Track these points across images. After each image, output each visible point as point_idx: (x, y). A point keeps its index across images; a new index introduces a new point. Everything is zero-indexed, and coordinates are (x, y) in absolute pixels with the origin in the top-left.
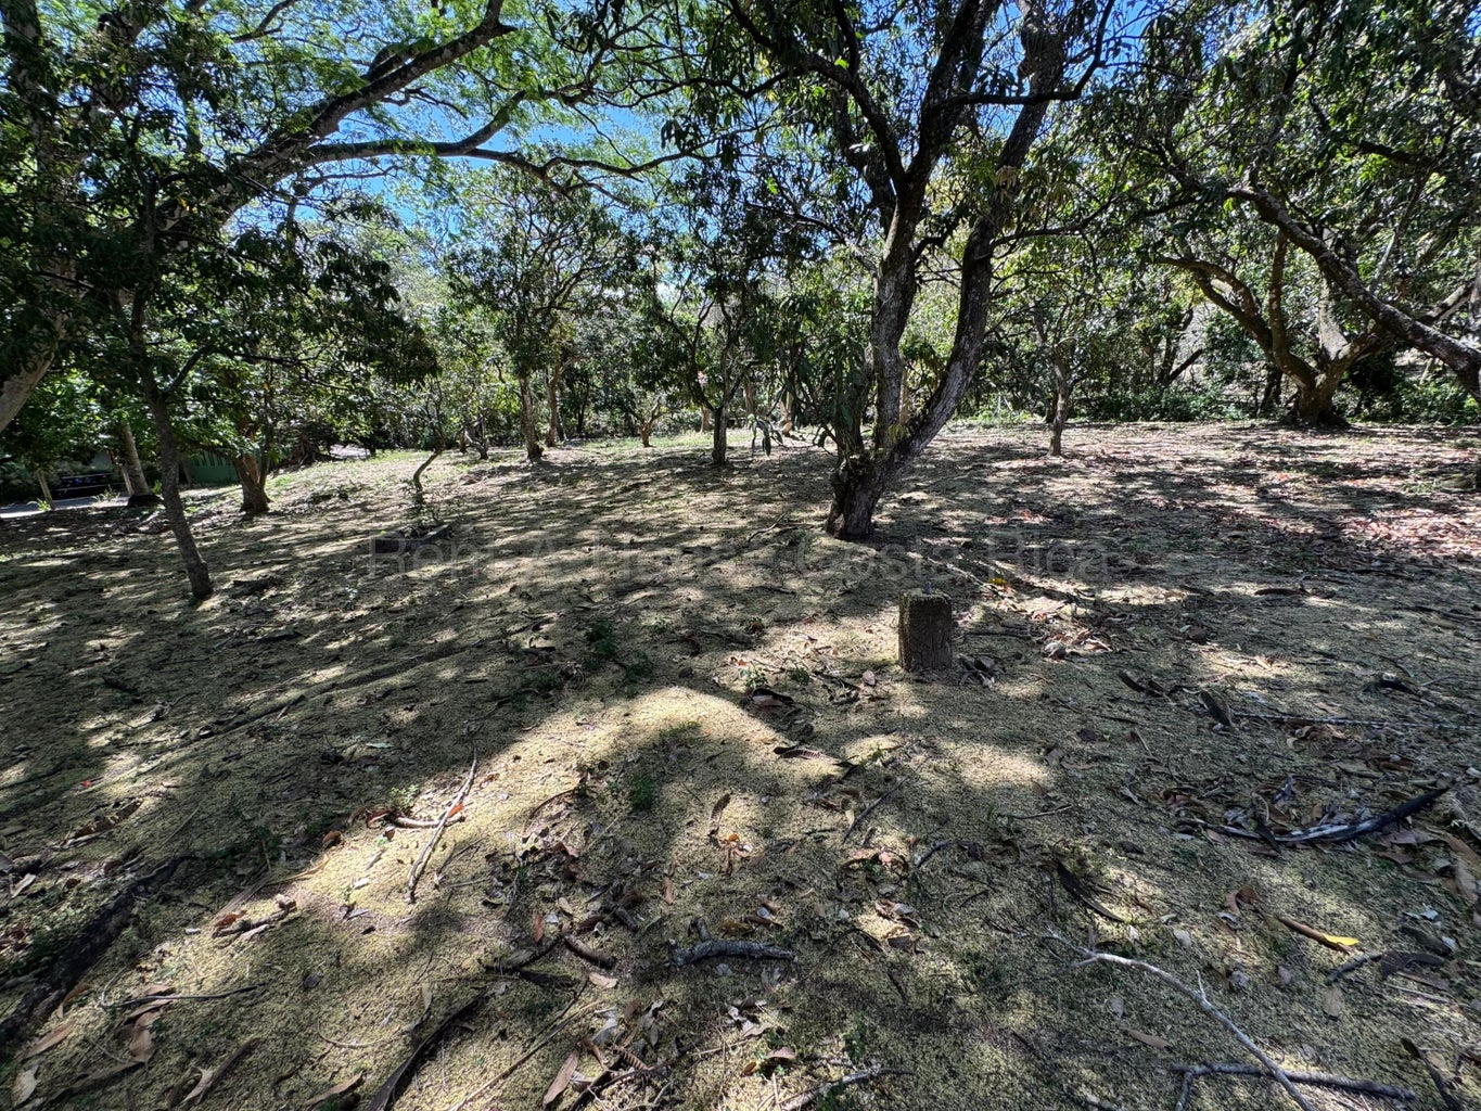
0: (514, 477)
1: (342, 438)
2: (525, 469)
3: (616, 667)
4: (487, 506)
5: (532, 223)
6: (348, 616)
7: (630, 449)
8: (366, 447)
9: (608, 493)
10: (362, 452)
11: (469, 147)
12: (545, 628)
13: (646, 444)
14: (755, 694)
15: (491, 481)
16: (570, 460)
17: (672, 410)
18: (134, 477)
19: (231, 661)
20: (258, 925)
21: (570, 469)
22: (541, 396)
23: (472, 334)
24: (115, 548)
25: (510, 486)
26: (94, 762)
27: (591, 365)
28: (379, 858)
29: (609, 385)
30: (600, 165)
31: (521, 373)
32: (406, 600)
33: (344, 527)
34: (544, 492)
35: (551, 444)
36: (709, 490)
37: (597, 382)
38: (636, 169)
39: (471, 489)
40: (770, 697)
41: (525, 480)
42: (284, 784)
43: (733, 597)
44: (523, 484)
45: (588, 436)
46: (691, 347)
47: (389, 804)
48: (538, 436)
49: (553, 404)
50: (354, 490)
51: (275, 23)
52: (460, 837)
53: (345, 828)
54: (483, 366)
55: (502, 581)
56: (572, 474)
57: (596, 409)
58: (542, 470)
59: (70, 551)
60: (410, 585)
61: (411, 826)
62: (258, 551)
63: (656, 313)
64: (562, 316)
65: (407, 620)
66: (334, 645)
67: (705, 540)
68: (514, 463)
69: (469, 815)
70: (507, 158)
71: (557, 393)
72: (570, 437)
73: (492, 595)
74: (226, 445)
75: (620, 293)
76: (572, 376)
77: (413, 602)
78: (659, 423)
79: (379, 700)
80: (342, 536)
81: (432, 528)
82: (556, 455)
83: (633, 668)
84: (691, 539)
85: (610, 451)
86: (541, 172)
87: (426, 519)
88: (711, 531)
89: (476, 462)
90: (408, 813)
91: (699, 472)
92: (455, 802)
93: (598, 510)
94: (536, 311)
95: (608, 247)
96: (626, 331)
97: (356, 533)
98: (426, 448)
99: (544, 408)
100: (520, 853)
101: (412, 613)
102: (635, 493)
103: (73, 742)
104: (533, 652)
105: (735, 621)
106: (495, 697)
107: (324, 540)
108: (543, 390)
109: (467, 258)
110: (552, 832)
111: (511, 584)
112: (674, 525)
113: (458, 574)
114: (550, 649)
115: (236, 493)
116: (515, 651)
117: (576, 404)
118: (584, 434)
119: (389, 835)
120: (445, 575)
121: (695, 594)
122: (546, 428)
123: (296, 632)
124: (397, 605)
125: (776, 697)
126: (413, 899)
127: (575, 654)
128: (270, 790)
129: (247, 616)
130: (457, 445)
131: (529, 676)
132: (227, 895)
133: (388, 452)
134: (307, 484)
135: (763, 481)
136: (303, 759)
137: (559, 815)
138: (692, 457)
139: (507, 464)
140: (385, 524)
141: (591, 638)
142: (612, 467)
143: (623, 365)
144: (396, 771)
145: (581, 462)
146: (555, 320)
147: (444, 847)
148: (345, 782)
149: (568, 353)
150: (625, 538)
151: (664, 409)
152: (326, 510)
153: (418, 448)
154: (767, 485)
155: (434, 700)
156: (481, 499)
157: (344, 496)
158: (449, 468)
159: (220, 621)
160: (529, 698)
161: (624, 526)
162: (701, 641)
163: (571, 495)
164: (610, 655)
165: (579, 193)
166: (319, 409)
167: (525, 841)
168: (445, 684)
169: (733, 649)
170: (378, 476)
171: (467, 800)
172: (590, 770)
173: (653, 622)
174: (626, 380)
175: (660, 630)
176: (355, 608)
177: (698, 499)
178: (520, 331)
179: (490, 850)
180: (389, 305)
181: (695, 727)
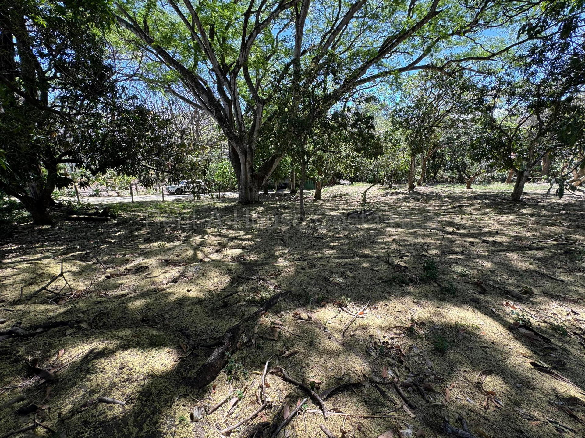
0: (401, 196)
1: (344, 178)
2: (406, 194)
3: (436, 285)
4: (388, 206)
5: (431, 92)
6: (337, 235)
7: (460, 189)
8: (350, 181)
9: (444, 208)
10: (349, 182)
11: (411, 67)
12: (405, 258)
13: (469, 187)
14: (521, 326)
15: (392, 197)
16: (427, 191)
17: (488, 172)
18: (293, 185)
19: (306, 242)
20: (303, 319)
21: (426, 195)
22: (419, 164)
23: (396, 140)
24: (286, 204)
25: (399, 199)
26: (275, 258)
27: (446, 150)
28: (335, 317)
29: (453, 159)
30: (473, 58)
31: (413, 154)
32: (355, 235)
33: (340, 207)
34: (413, 204)
35: (419, 184)
36: (505, 214)
37: (448, 158)
38: (494, 55)
39: (383, 199)
40: (532, 333)
41: (405, 198)
42: (314, 281)
43: (513, 272)
44: (404, 199)
45: (437, 182)
46: (510, 140)
47: (341, 301)
48: (415, 180)
49: (423, 168)
50: (344, 195)
51: (354, 43)
52: (361, 323)
53: (327, 302)
54: (398, 152)
55: (389, 236)
56: (427, 198)
57: (444, 171)
58: (413, 194)
59: (278, 203)
60: (357, 230)
61: (346, 312)
62: (316, 210)
63: (491, 124)
64: (436, 129)
65: (355, 242)
66: (332, 244)
67: (498, 239)
68: (402, 191)
69: (365, 317)
70: (426, 67)
71: (427, 163)
72: (428, 182)
73: (385, 240)
74: (314, 178)
75: (470, 116)
76: (435, 155)
77: (357, 236)
78: (478, 178)
79: (342, 266)
80: (339, 210)
81: (368, 211)
82: (420, 189)
83: (445, 287)
84: (489, 236)
85: (448, 189)
86: (441, 69)
87: (366, 208)
88: (505, 235)
89: (387, 189)
90: (346, 307)
91: (500, 203)
92: (361, 310)
93: (438, 215)
94: (425, 129)
95: (469, 96)
96: (469, 134)
97: (343, 209)
98: (369, 183)
99: (419, 169)
100: (382, 341)
101: (357, 240)
102: (460, 210)
103: (273, 252)
104: (398, 266)
105: (512, 284)
106: (381, 279)
107: (334, 210)
108: (420, 161)
109: (401, 110)
110: (396, 340)
111: (393, 238)
112: (479, 228)
113: (373, 229)
114: (406, 268)
115: (314, 192)
116: (391, 264)
117: (435, 168)
118: (435, 181)
119: (339, 311)
120: (369, 229)
121: (487, 265)
122: (418, 177)
123: (322, 237)
124: (352, 236)
125: (536, 334)
126: (343, 337)
127: (417, 273)
128: (311, 282)
129: (311, 229)
130: (381, 182)
131: (396, 275)
132: (297, 306)
133: (357, 183)
134: (332, 192)
135: (547, 213)
136: (319, 276)
137: (399, 334)
138: (497, 196)
139: (399, 191)
140: (352, 208)
141: (425, 269)
142: (448, 196)
143: (464, 150)
144: (345, 291)
145: (432, 193)
146: (433, 131)
147: (355, 324)
148: (329, 288)
149: (435, 145)
150: (451, 229)
151: (483, 171)
152: (336, 201)
153: (367, 182)
154: (550, 216)
155: (359, 272)
156: (386, 203)
157: (341, 197)
158: (377, 190)
159: (305, 229)
160: (394, 284)
161: (450, 224)
162: (487, 288)
163: (425, 206)
164: (434, 278)
165: (457, 74)
166: (340, 167)
167: (384, 337)
168: (364, 268)
169: (508, 298)
170: (352, 191)
171: (365, 312)
172: (417, 323)
173: (459, 271)
174: (464, 156)
175: (462, 275)
176: (339, 234)
177: (496, 217)
178: (416, 137)
179: (371, 334)
180: (371, 131)
181: (477, 328)
